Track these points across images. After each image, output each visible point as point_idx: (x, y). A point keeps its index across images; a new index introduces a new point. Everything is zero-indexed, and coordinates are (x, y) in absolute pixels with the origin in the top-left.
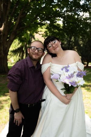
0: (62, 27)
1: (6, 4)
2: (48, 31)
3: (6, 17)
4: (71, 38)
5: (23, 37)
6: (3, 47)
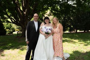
6: (26, 22)
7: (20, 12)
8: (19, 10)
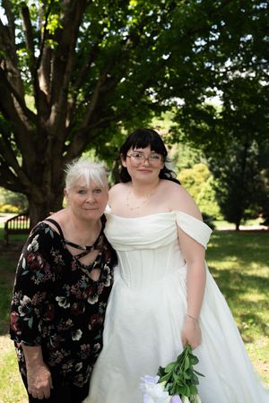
0: (221, 114)
1: (62, 58)
2: (180, 127)
3: (62, 93)
4: (248, 146)
5: (108, 144)
6: (52, 175)
7: (22, 117)
8: (19, 110)
